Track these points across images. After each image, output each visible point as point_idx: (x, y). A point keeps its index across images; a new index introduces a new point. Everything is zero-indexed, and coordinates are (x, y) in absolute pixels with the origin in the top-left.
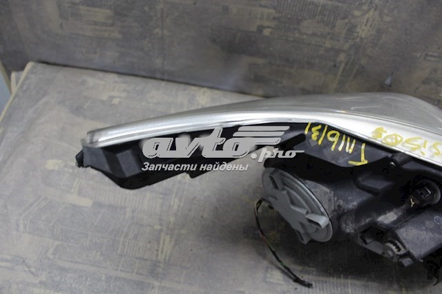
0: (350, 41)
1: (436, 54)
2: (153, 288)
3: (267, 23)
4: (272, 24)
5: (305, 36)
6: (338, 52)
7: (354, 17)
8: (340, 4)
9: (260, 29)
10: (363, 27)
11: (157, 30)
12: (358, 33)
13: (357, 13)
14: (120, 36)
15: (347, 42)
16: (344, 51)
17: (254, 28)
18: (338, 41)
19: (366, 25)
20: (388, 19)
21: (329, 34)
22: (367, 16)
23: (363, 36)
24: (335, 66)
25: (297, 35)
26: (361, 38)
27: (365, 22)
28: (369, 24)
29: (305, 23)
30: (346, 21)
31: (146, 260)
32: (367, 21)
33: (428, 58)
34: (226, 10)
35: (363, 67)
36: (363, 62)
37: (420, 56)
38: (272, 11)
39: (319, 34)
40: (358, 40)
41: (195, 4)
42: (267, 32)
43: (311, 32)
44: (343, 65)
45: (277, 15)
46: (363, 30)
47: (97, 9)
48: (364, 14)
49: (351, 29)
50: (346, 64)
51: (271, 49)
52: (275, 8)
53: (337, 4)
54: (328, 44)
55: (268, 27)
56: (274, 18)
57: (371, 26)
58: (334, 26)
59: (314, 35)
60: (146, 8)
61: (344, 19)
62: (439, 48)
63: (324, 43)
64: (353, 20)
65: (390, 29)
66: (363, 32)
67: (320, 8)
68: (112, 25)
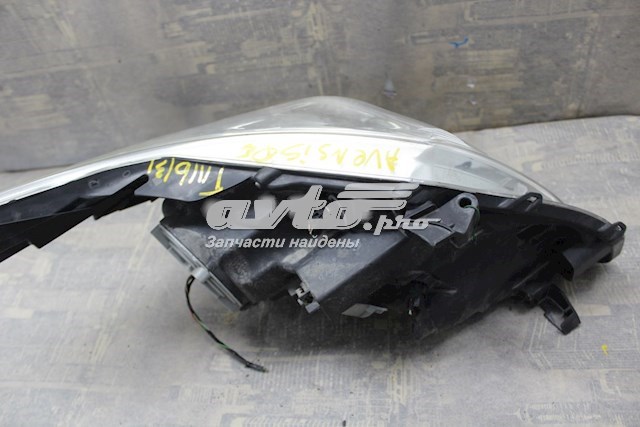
0: (309, 50)
1: (426, 33)
2: (80, 395)
3: (206, 60)
4: (211, 58)
5: (255, 61)
6: (304, 67)
7: (295, 19)
8: (271, 10)
9: (202, 68)
10: (314, 28)
11: (100, 104)
12: (312, 37)
13: (296, 13)
14: (66, 121)
15: (306, 52)
16: (311, 65)
17: (195, 71)
18: (295, 53)
19: (316, 24)
20: (338, 8)
21: (280, 49)
22: (310, 13)
23: (322, 39)
24: (310, 86)
25: (245, 62)
26: (320, 42)
27: (311, 20)
28: (319, 21)
29: (246, 45)
30: (290, 27)
31: (77, 365)
32: (314, 19)
33: (419, 41)
34: (153, 58)
35: (347, 78)
36: (342, 70)
37: (407, 41)
38: (203, 43)
39: (269, 53)
40: (318, 45)
41: (120, 61)
42: (210, 70)
43: (257, 54)
44: (319, 82)
45: (210, 46)
46: (316, 31)
47: (31, 97)
48: (305, 13)
49: (302, 35)
50: (323, 80)
51: (227, 88)
52: (202, 39)
53: (267, 10)
54: (286, 62)
55: (208, 64)
56: (210, 51)
57: (323, 23)
58: (279, 39)
59: (264, 56)
60: (77, 82)
61: (285, 25)
62: (423, 25)
63: (282, 62)
64: (297, 24)
65: (349, 20)
66: (318, 33)
67: (251, 22)
68: (55, 110)
